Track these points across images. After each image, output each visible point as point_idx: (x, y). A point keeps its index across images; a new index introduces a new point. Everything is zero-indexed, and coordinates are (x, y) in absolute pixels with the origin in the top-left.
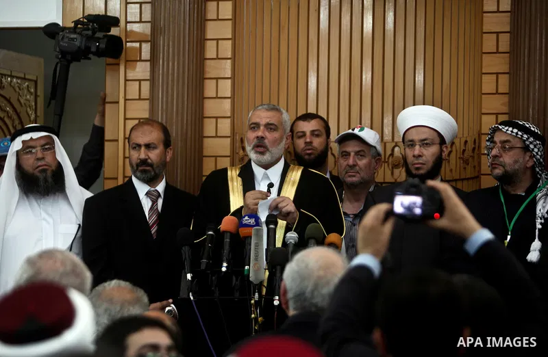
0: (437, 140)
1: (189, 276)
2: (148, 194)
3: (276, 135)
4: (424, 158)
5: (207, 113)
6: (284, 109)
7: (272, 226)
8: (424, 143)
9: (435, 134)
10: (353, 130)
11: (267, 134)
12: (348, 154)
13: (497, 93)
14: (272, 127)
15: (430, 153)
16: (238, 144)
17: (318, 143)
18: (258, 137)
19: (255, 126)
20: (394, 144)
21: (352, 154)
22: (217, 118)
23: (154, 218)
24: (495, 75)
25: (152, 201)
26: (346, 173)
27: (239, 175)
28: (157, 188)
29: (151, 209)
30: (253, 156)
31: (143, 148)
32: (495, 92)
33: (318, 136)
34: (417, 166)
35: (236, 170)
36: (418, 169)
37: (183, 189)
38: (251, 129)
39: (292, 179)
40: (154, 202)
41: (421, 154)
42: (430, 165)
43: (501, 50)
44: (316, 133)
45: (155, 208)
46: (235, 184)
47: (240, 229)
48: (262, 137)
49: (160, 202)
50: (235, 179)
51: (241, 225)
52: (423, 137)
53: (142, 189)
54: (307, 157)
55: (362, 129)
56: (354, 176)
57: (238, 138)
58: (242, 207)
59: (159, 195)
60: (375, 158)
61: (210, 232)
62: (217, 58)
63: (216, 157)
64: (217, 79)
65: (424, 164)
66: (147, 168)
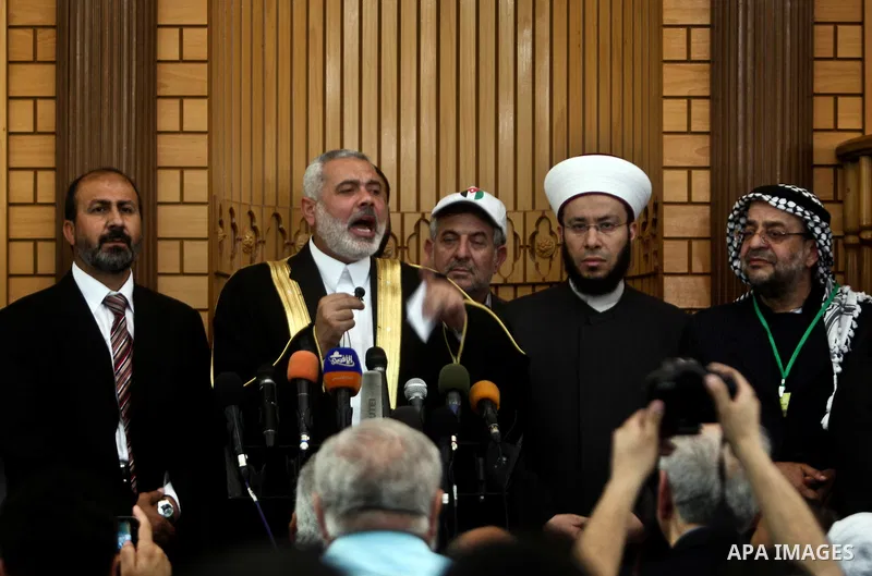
0: (624, 217)
1: (242, 460)
2: (107, 302)
4: (603, 250)
5: (163, 161)
9: (621, 206)
10: (464, 194)
12: (457, 237)
13: (689, 132)
14: (375, 187)
15: (613, 240)
18: (364, 204)
21: (464, 238)
22: (182, 169)
23: (122, 345)
24: (685, 101)
25: (115, 314)
26: (451, 270)
27: (292, 277)
28: (120, 291)
29: (115, 328)
31: (114, 208)
32: (685, 129)
34: (590, 264)
35: (283, 268)
36: (593, 269)
39: (388, 283)
40: (119, 316)
41: (600, 244)
42: (614, 261)
43: (694, 56)
45: (123, 326)
46: (289, 292)
47: (327, 375)
49: (129, 316)
50: (287, 285)
51: (328, 367)
52: (602, 212)
53: (93, 290)
55: (479, 196)
56: (464, 277)
58: (310, 327)
59: (127, 304)
60: (497, 248)
61: (268, 381)
62: (182, 60)
63: (182, 240)
64: (181, 98)
65: (604, 261)
66: (122, 245)
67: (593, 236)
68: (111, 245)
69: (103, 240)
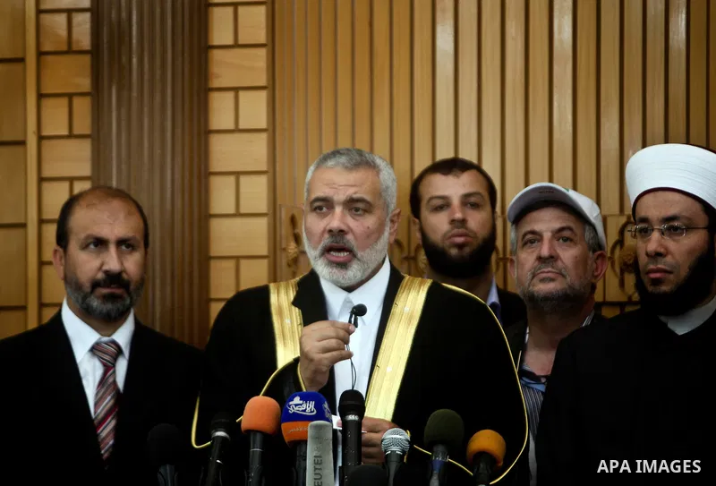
0: (701, 220)
2: (95, 350)
3: (370, 221)
4: (669, 259)
5: (216, 165)
6: (384, 160)
7: (352, 417)
8: (672, 226)
11: (352, 222)
12: (538, 237)
14: (360, 205)
15: (682, 246)
16: (285, 229)
17: (476, 221)
18: (330, 231)
19: (323, 205)
20: (623, 220)
21: (547, 237)
22: (237, 174)
23: (108, 402)
25: (104, 365)
26: (536, 275)
27: (295, 303)
28: (114, 337)
29: (102, 383)
30: (323, 270)
31: (112, 249)
33: (475, 206)
34: (653, 276)
35: (287, 293)
36: (657, 282)
37: (167, 333)
38: (315, 209)
39: (407, 309)
40: (109, 368)
42: (683, 272)
44: (473, 199)
45: (111, 380)
46: (287, 321)
47: (284, 426)
48: (341, 231)
49: (122, 367)
50: (286, 312)
51: (286, 416)
53: (81, 336)
54: (454, 252)
56: (553, 279)
57: (284, 216)
58: (296, 361)
59: (119, 351)
60: (594, 251)
61: (221, 434)
62: (236, 45)
63: (237, 258)
64: (236, 90)
65: (670, 272)
66: (118, 291)
67: (654, 242)
68: (105, 291)
69: (96, 285)
